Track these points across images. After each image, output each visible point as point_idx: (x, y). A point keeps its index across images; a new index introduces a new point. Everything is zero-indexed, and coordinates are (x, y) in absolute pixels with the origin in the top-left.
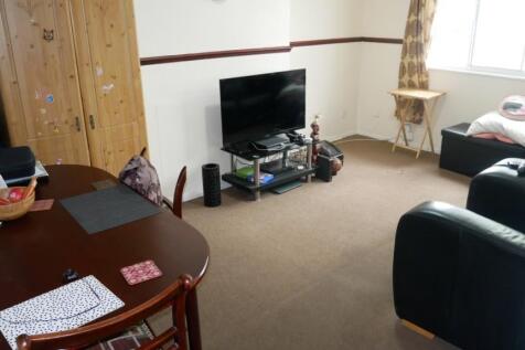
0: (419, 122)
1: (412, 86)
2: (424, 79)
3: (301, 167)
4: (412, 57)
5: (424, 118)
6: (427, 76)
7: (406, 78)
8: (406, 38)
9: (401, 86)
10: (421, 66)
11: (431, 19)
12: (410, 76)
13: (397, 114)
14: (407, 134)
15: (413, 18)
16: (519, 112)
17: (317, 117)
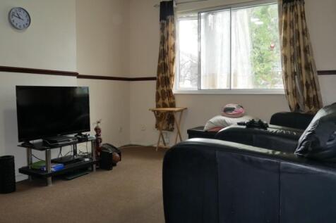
0: (172, 130)
1: (165, 106)
2: (172, 101)
3: (87, 160)
4: (163, 87)
5: (175, 126)
6: (174, 99)
7: (161, 101)
8: (158, 75)
9: (158, 106)
10: (170, 91)
11: (173, 62)
12: (163, 100)
13: (157, 126)
14: (165, 140)
15: (161, 61)
16: (234, 112)
17: (99, 122)
